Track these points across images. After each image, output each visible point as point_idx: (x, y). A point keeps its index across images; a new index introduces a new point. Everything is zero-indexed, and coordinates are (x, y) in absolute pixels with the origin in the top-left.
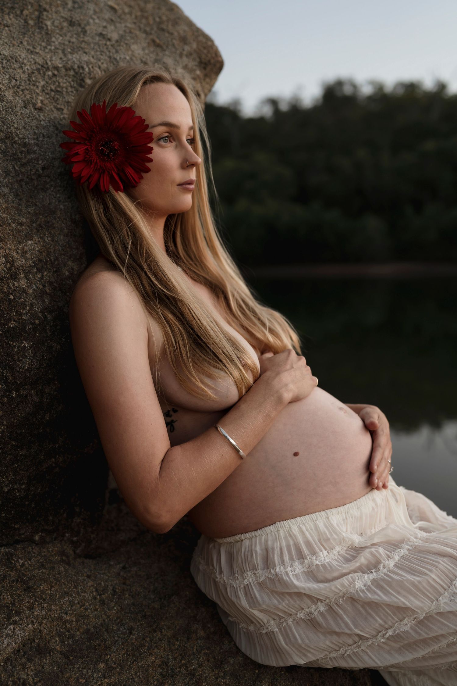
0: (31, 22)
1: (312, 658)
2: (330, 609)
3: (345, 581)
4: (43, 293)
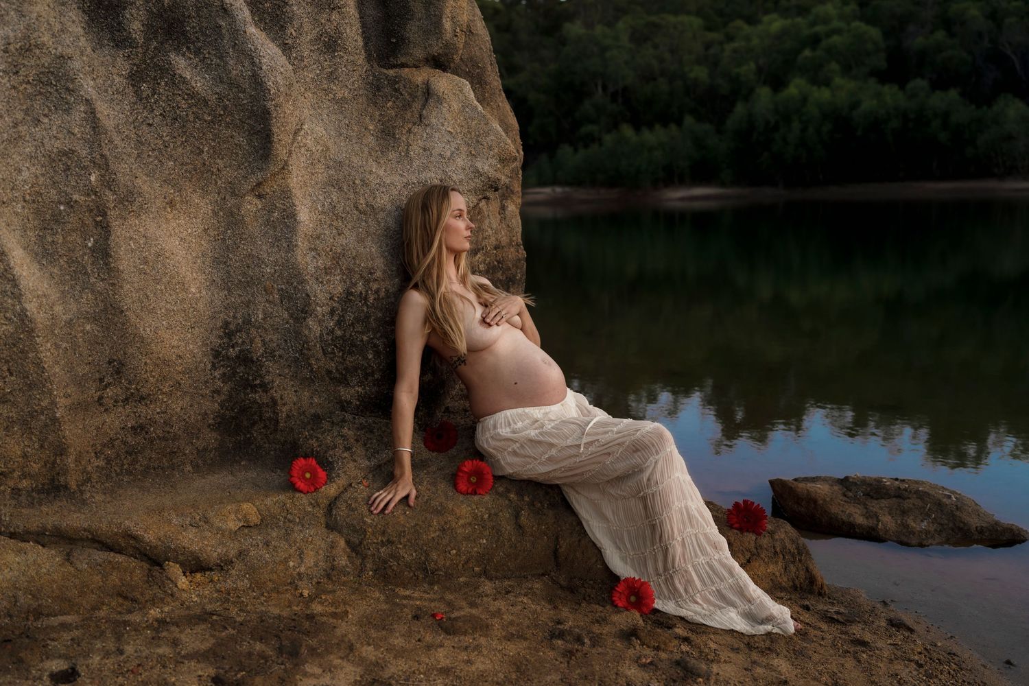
1: (515, 470)
2: (522, 446)
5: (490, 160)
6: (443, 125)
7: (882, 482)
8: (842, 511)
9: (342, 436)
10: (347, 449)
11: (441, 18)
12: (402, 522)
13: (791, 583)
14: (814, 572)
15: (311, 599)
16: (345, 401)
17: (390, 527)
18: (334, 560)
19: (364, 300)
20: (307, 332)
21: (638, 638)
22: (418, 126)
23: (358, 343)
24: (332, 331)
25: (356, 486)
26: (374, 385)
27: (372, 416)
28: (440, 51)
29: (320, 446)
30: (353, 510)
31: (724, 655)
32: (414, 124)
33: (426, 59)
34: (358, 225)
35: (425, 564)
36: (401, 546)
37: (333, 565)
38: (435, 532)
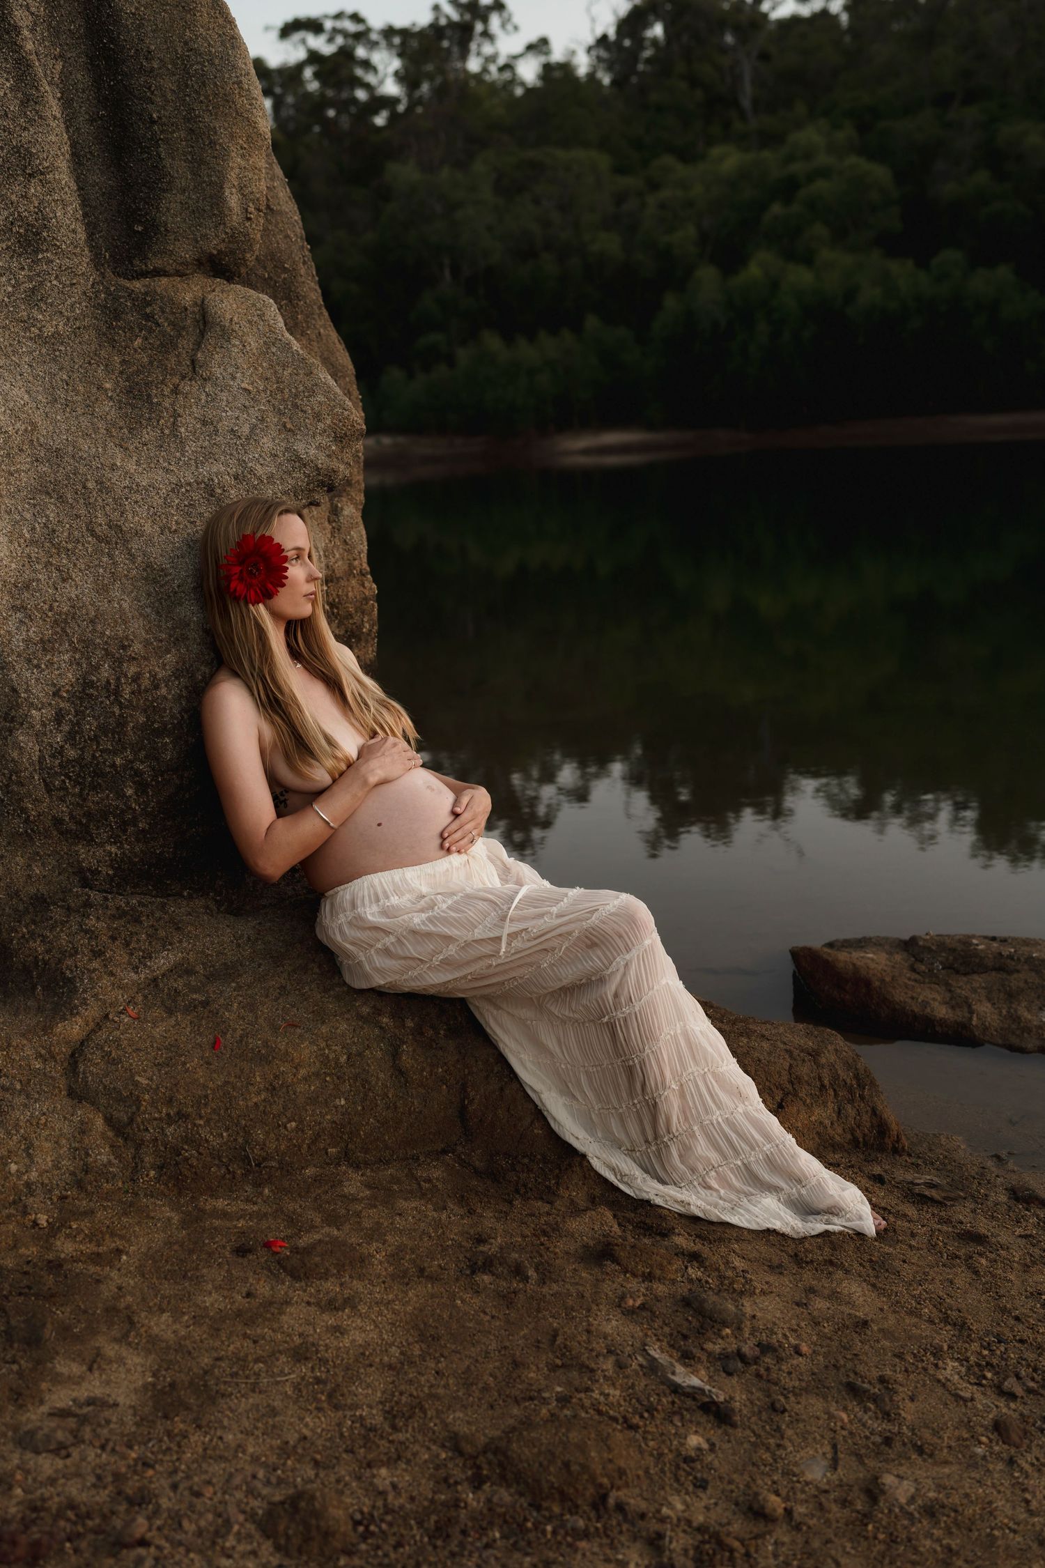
0: (167, 432)
1: (389, 979)
2: (399, 940)
3: (405, 917)
4: (180, 696)
5: (318, 438)
6: (234, 378)
7: (971, 944)
8: (912, 998)
9: (86, 932)
10: (97, 954)
11: (222, 188)
12: (202, 1080)
13: (849, 1136)
14: (885, 1116)
15: (54, 1230)
16: (89, 869)
17: (181, 1090)
18: (87, 1155)
19: (115, 694)
20: (15, 755)
21: (616, 1260)
22: (190, 380)
23: (108, 769)
24: (61, 752)
25: (116, 1019)
26: (138, 840)
27: (136, 893)
28: (222, 246)
29: (48, 951)
30: (115, 1062)
31: (760, 1279)
32: (183, 377)
33: (197, 260)
34: (97, 563)
35: (245, 1150)
36: (202, 1122)
37: (86, 1164)
38: (259, 1093)
